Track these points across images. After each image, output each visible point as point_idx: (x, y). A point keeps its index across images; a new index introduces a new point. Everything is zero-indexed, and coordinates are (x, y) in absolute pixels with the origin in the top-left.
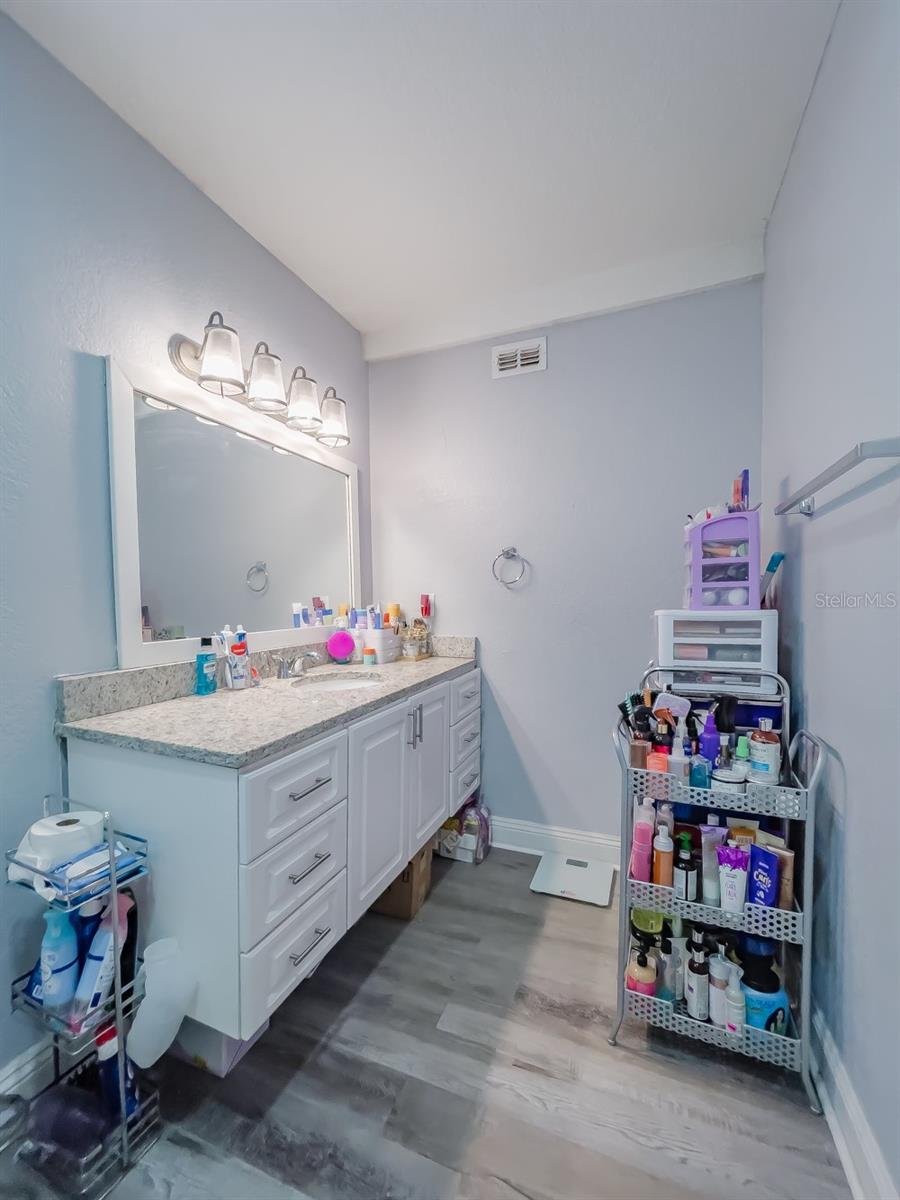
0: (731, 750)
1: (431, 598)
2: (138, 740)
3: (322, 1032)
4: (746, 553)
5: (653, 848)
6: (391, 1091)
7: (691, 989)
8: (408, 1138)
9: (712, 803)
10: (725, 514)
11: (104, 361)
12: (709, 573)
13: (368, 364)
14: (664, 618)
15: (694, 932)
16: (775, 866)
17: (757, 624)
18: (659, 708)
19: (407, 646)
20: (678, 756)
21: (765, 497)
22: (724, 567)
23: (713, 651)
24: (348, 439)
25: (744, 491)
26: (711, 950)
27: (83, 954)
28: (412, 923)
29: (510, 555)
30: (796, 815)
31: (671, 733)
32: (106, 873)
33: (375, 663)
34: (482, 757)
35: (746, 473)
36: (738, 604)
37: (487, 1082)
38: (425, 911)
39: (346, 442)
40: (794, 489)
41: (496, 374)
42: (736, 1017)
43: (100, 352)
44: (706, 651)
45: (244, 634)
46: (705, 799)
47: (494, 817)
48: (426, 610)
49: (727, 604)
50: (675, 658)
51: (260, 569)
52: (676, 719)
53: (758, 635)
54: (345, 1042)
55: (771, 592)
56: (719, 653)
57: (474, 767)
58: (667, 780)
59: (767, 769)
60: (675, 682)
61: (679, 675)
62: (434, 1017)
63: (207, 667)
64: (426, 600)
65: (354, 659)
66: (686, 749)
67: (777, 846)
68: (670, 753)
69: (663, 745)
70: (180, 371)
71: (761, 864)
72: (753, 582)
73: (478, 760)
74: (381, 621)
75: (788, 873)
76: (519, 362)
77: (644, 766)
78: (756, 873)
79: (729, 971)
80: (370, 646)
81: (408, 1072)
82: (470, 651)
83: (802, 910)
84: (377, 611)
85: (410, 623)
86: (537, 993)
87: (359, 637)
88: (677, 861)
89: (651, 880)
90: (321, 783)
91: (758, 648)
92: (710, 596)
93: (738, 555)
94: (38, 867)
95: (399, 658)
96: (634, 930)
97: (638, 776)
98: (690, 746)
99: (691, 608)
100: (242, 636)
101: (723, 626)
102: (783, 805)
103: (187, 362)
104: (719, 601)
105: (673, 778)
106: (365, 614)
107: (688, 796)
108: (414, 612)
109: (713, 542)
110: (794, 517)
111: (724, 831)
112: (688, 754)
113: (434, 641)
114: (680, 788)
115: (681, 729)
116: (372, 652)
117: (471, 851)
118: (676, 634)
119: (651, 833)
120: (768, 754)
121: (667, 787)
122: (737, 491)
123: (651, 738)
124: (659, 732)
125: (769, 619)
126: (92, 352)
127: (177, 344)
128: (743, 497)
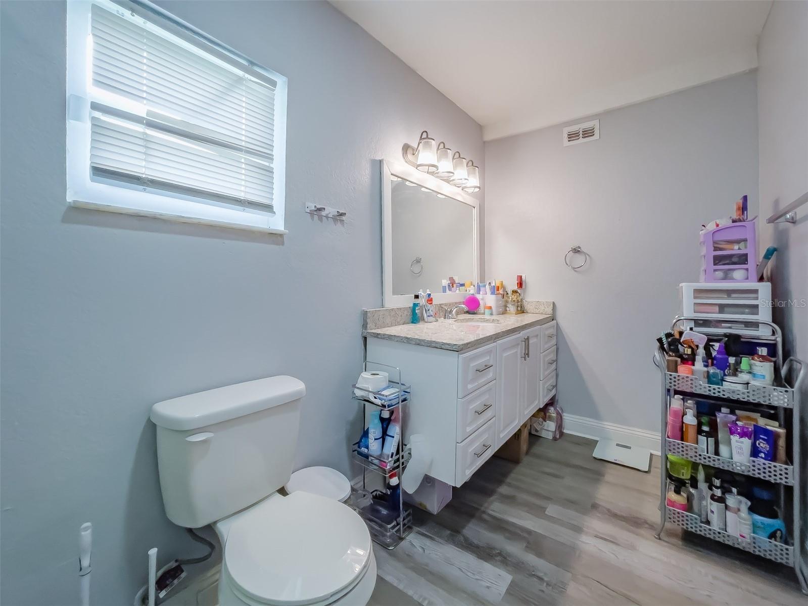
0: (737, 367)
1: (523, 278)
2: (407, 338)
3: (481, 506)
4: (746, 247)
5: (683, 423)
6: (525, 535)
7: (712, 512)
8: (539, 554)
9: (724, 395)
10: (730, 223)
11: (381, 162)
12: (718, 260)
13: (484, 142)
14: (687, 289)
15: (713, 479)
16: (772, 438)
17: (756, 291)
18: (685, 339)
19: (510, 306)
20: (699, 365)
21: (761, 211)
22: (731, 256)
23: (722, 308)
24: (479, 188)
25: (744, 208)
26: (726, 491)
27: (385, 434)
28: (521, 464)
29: (576, 251)
30: (786, 405)
31: (694, 354)
32: (397, 396)
33: (492, 314)
34: (557, 375)
35: (745, 198)
36: (740, 279)
37: (580, 541)
38: (526, 460)
39: (478, 189)
40: (783, 206)
41: (566, 143)
42: (746, 530)
43: (378, 158)
44: (717, 308)
45: (430, 294)
46: (719, 392)
47: (564, 414)
48: (520, 284)
49: (732, 279)
50: (694, 312)
51: (418, 261)
52: (697, 346)
53: (757, 298)
54: (493, 511)
55: (767, 272)
56: (726, 309)
57: (552, 381)
58: (691, 380)
59: (764, 378)
60: (695, 327)
61: (699, 323)
62: (544, 509)
63: (418, 309)
64: (520, 278)
65: (479, 312)
66: (705, 364)
67: (773, 426)
68: (694, 365)
69: (690, 360)
70: (406, 162)
71: (761, 436)
72: (751, 264)
73: (555, 377)
74: (495, 290)
75: (782, 442)
76: (581, 136)
77: (676, 371)
78: (757, 442)
79: (740, 502)
80: (489, 305)
81: (532, 529)
82: (549, 310)
83: (792, 464)
84: (493, 284)
85: (510, 292)
86: (604, 507)
87: (482, 299)
88: (700, 432)
89: (682, 439)
90: (488, 367)
91: (756, 306)
92: (720, 274)
93: (739, 249)
94: (370, 390)
95: (504, 312)
96: (669, 476)
97: (672, 377)
98: (707, 362)
99: (706, 281)
100: (429, 295)
101: (729, 293)
102: (776, 398)
103: (410, 156)
104: (727, 277)
105: (696, 379)
106: (485, 286)
107: (707, 390)
108: (512, 285)
109: (722, 241)
110: (783, 224)
111: (734, 418)
112: (706, 366)
113: (525, 303)
114: (701, 385)
115: (701, 352)
116: (490, 308)
117: (553, 432)
118: (695, 298)
119: (681, 414)
120: (764, 369)
121: (692, 384)
122: (738, 209)
123: (681, 356)
124: (686, 353)
125: (765, 289)
126: (376, 159)
127: (406, 148)
128: (743, 213)
